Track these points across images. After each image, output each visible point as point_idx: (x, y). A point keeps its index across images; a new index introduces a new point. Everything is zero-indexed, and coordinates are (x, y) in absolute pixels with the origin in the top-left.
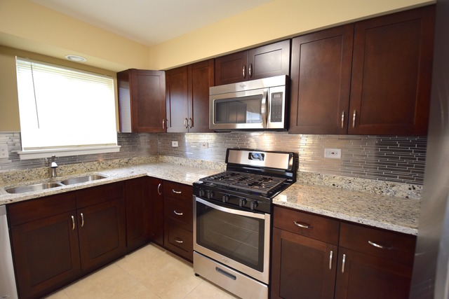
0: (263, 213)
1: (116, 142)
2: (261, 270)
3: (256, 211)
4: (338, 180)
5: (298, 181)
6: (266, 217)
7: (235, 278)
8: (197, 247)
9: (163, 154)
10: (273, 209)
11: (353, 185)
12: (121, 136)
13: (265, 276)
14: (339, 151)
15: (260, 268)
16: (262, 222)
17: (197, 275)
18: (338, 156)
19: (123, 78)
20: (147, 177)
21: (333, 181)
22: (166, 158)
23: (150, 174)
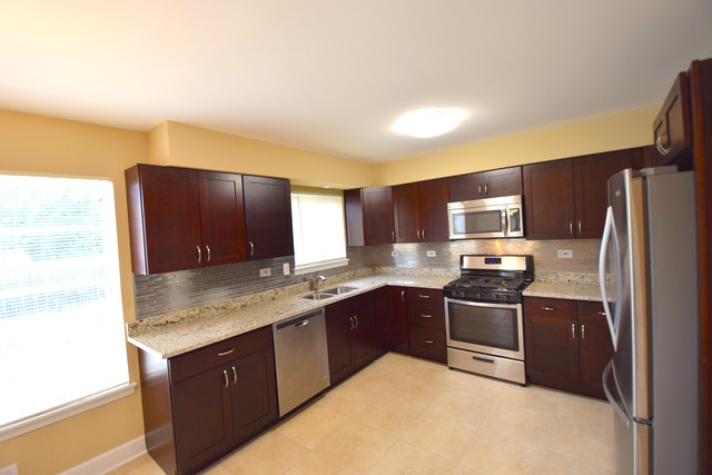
0: (515, 303)
1: (345, 255)
2: (517, 350)
3: (509, 303)
4: (572, 276)
5: (536, 279)
6: (519, 307)
7: (492, 361)
8: (450, 342)
9: (380, 265)
10: (523, 300)
11: (586, 280)
12: (350, 249)
13: (520, 354)
14: (571, 251)
15: (516, 348)
16: (516, 310)
17: (451, 369)
18: (571, 256)
19: (351, 196)
20: (388, 286)
21: (568, 278)
22: (384, 269)
23: (390, 284)
